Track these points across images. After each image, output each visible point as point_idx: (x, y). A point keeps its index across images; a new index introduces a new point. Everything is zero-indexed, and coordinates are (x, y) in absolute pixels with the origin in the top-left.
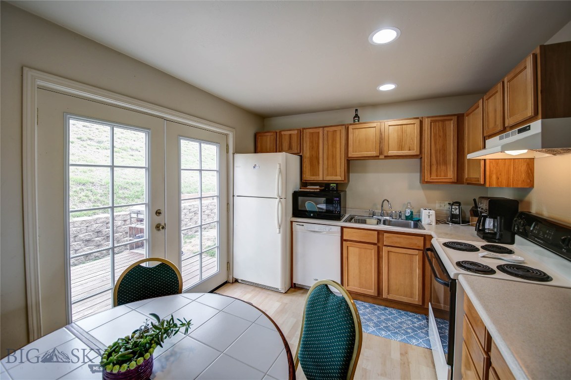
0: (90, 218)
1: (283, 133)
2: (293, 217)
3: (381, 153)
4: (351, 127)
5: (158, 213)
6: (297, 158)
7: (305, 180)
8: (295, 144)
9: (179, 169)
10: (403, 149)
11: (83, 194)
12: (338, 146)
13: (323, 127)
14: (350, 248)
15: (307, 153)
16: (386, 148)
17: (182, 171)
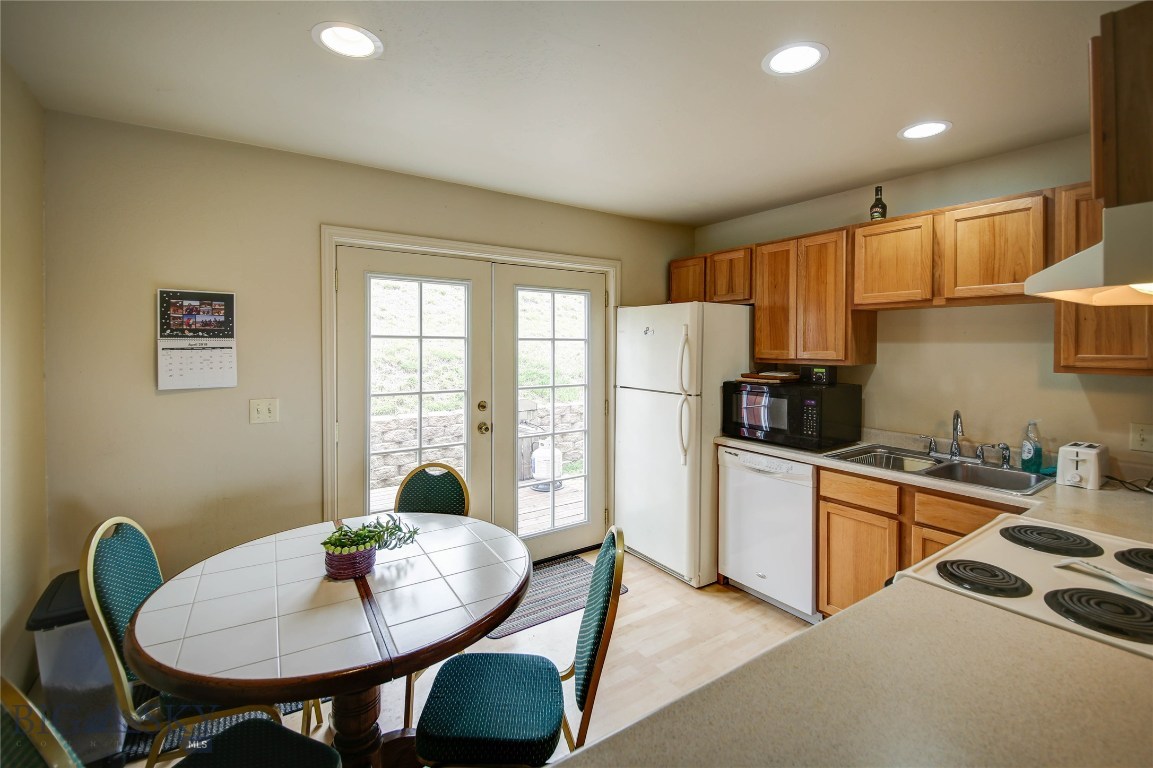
0: (450, 413)
1: (716, 258)
2: (723, 436)
3: (936, 290)
4: (859, 232)
5: (482, 406)
6: (743, 311)
7: (761, 359)
8: (740, 282)
9: (514, 339)
10: (996, 278)
11: (447, 375)
12: (830, 278)
13: (798, 238)
14: (835, 519)
15: (763, 298)
16: (947, 280)
17: (520, 342)
